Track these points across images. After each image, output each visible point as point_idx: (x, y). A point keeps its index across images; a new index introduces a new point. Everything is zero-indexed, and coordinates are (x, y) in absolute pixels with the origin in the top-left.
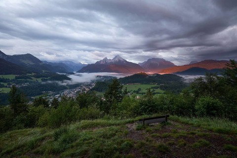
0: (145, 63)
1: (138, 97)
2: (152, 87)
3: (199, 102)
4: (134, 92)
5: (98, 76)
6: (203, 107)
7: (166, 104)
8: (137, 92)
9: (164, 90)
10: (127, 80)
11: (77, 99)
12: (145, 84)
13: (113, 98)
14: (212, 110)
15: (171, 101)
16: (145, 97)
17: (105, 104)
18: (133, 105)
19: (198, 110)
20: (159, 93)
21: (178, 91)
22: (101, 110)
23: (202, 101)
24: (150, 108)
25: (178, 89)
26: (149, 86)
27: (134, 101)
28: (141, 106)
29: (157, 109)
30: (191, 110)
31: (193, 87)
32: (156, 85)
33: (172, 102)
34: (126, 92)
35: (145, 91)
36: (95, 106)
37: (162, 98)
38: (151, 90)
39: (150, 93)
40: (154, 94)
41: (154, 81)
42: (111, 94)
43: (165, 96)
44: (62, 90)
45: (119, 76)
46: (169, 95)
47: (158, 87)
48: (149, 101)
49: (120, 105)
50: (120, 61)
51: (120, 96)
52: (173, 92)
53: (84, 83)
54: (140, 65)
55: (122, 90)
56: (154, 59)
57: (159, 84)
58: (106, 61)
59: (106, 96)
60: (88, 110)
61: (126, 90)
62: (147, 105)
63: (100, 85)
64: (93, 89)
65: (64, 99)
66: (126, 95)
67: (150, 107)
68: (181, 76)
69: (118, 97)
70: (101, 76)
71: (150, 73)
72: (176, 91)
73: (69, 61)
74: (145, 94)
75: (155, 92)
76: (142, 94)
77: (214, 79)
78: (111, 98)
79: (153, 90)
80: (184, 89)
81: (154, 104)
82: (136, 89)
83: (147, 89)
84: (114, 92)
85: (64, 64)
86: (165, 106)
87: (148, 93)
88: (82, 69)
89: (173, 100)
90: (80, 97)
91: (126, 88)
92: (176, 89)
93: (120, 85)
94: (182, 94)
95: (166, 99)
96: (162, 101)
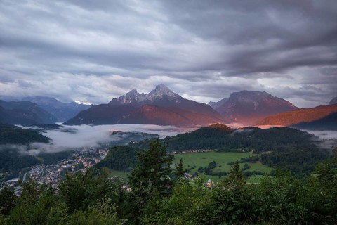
0: (225, 103)
1: (209, 183)
2: (243, 160)
4: (201, 170)
5: (114, 133)
7: (277, 202)
8: (208, 171)
9: (270, 165)
10: (182, 143)
11: (62, 189)
12: (227, 151)
13: (150, 185)
15: (289, 194)
16: (227, 182)
17: (130, 200)
18: (199, 203)
20: (259, 173)
21: (306, 169)
22: (120, 217)
24: (239, 212)
25: (305, 164)
26: (235, 157)
27: (200, 193)
28: (218, 206)
29: (258, 213)
32: (251, 154)
33: (292, 196)
34: (181, 172)
35: (227, 169)
36: (105, 206)
37: (268, 185)
38: (241, 166)
39: (238, 175)
40: (249, 175)
41: (247, 145)
42: (145, 175)
43: (275, 180)
44: (25, 166)
45: (163, 132)
46: (286, 179)
47: (257, 160)
48: (237, 194)
49: (166, 203)
50: (166, 97)
51: (167, 182)
52: (295, 171)
53: (82, 149)
54: (214, 107)
55: (172, 166)
56: (245, 93)
57: (259, 152)
58: (133, 99)
59: (133, 182)
60: (87, 217)
61: (181, 165)
62: (231, 203)
63: (119, 154)
64: (103, 164)
65: (30, 189)
66: (182, 178)
67: (240, 207)
68: (309, 132)
69: (161, 182)
70: (121, 133)
71: (236, 125)
72: (300, 168)
73: (47, 98)
74: (226, 174)
75: (251, 170)
76: (220, 175)
78: (145, 185)
79: (246, 165)
80: (321, 164)
81: (249, 199)
82: (205, 165)
83: (229, 164)
84: (152, 170)
85: (35, 104)
86: (276, 206)
87: (233, 173)
88: (77, 116)
89: (294, 191)
90: (70, 185)
91: (181, 160)
92: (300, 163)
93: (166, 155)
94: (316, 175)
95: (277, 188)
96: (268, 194)
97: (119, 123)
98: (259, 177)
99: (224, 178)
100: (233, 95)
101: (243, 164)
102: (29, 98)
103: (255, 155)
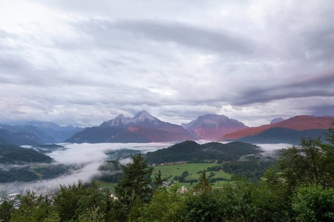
0: (194, 124)
1: (183, 189)
2: (209, 169)
3: (299, 195)
4: (176, 178)
6: (308, 206)
7: (236, 204)
8: (181, 180)
9: (230, 172)
10: (160, 156)
12: (196, 162)
13: (134, 194)
14: (325, 210)
15: (245, 197)
16: (197, 188)
17: (117, 208)
18: (174, 208)
19: (299, 213)
20: (222, 179)
21: (257, 174)
23: (303, 195)
24: (207, 214)
26: (203, 167)
27: (175, 199)
28: (189, 210)
29: (222, 214)
30: (287, 214)
31: (283, 167)
32: (215, 164)
33: (248, 198)
34: (159, 181)
35: (197, 177)
36: (94, 214)
37: (229, 189)
38: (208, 174)
39: (205, 181)
40: (214, 181)
41: (212, 157)
42: (129, 185)
43: (233, 184)
46: (243, 183)
47: (220, 168)
48: (204, 198)
49: (146, 208)
50: (147, 120)
51: (148, 190)
52: (249, 176)
54: (185, 128)
55: (153, 176)
56: (209, 116)
57: (221, 162)
58: (120, 122)
59: (119, 192)
61: (160, 176)
62: (200, 207)
65: (27, 202)
66: (160, 187)
67: (207, 209)
68: (258, 145)
69: (143, 190)
72: (253, 173)
74: (196, 181)
75: (216, 177)
76: (192, 182)
77: (317, 149)
78: (129, 194)
79: (212, 173)
80: (268, 170)
81: (214, 203)
82: (179, 174)
83: (198, 173)
84: (135, 181)
85: (37, 127)
86: (236, 208)
87: (201, 180)
88: (73, 137)
89: (250, 194)
90: (64, 197)
91: (160, 171)
92: (252, 170)
93: (146, 167)
94: (265, 179)
95: (236, 192)
96: (229, 197)
97: (109, 142)
98: (222, 182)
99: (195, 184)
100: (200, 118)
101: (210, 172)
102: (31, 122)
103: (218, 165)
